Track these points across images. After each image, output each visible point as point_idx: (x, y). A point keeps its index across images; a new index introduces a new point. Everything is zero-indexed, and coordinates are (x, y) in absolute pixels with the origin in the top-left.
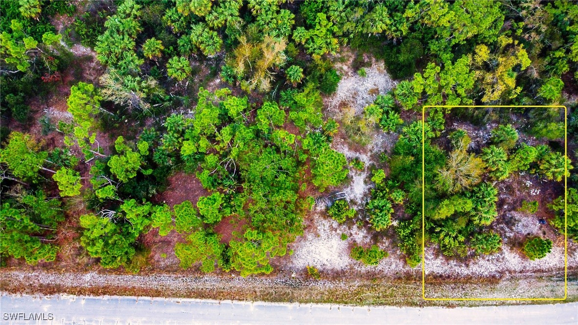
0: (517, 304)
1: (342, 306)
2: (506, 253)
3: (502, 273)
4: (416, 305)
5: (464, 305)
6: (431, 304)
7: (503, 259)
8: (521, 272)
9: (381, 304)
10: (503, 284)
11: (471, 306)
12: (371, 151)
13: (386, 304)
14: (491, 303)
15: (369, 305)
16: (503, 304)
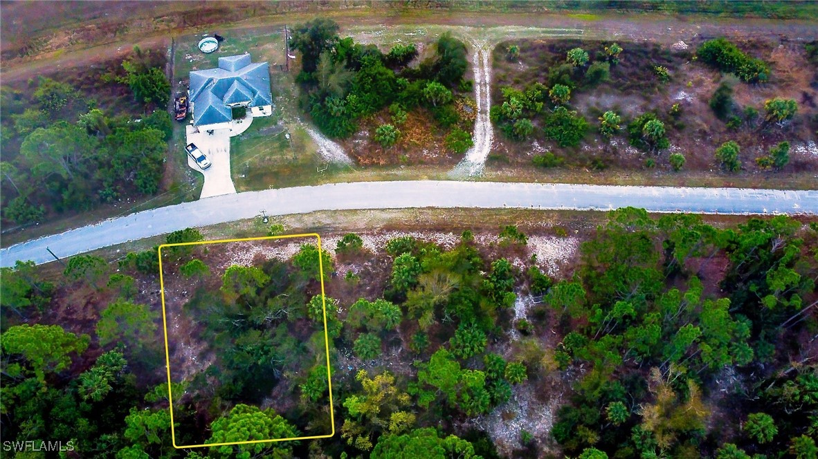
0: (370, 209)
1: (530, 208)
2: (373, 248)
3: (380, 233)
4: (462, 209)
5: (419, 208)
6: (449, 210)
7: (378, 244)
8: (362, 234)
9: (494, 209)
10: (381, 225)
11: (413, 208)
12: (509, 345)
13: (489, 209)
14: (394, 211)
15: (505, 209)
16: (383, 210)
